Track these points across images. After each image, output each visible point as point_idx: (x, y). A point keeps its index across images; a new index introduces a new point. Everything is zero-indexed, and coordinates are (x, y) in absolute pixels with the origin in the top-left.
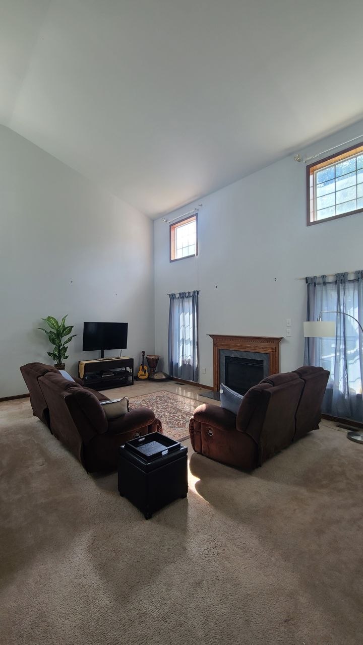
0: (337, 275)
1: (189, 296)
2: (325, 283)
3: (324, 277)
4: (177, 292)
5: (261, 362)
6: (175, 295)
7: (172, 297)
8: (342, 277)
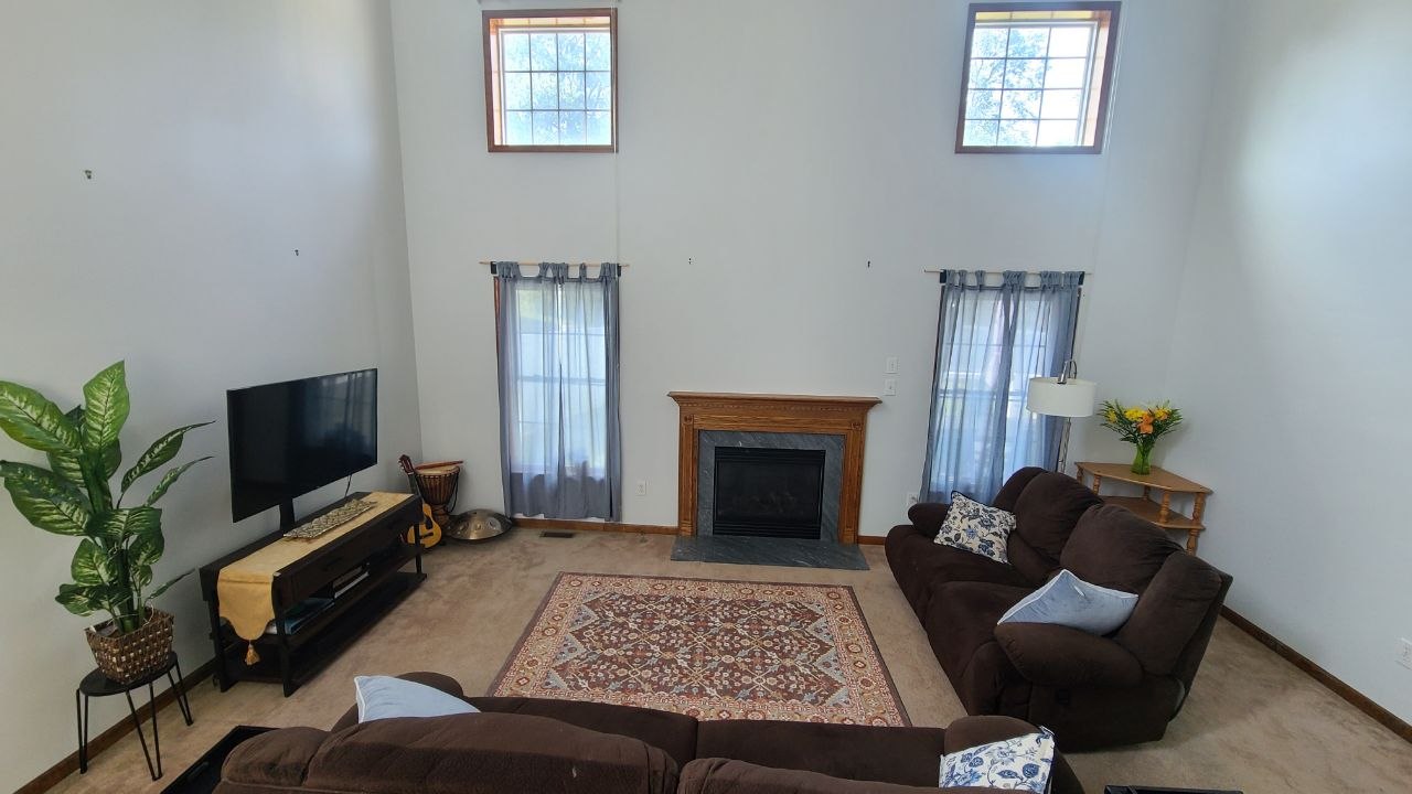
0: (1007, 275)
1: (582, 279)
2: (981, 288)
3: (980, 275)
4: (528, 259)
5: (818, 458)
6: (517, 266)
7: (506, 275)
8: (1015, 280)
